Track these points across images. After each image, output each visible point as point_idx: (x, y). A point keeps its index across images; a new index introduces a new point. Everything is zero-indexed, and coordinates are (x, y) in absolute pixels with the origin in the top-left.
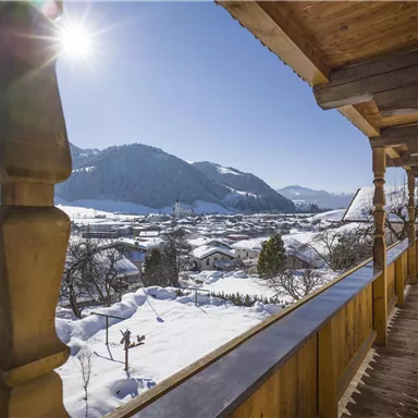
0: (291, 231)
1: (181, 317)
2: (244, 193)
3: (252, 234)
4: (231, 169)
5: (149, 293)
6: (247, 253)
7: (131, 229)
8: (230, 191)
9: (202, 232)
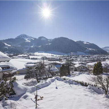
0: (106, 60)
1: (63, 88)
2: (91, 49)
3: (93, 61)
4: (87, 42)
5: (56, 78)
6: (91, 66)
7: (59, 59)
8: (87, 49)
9: (79, 60)
